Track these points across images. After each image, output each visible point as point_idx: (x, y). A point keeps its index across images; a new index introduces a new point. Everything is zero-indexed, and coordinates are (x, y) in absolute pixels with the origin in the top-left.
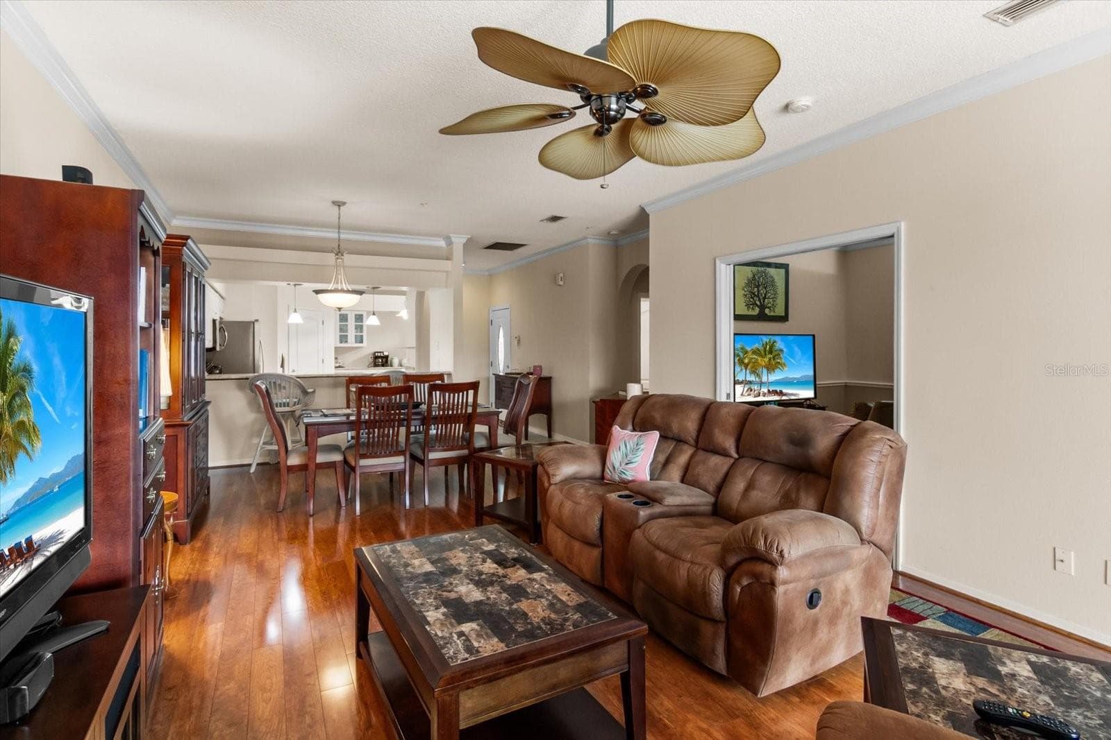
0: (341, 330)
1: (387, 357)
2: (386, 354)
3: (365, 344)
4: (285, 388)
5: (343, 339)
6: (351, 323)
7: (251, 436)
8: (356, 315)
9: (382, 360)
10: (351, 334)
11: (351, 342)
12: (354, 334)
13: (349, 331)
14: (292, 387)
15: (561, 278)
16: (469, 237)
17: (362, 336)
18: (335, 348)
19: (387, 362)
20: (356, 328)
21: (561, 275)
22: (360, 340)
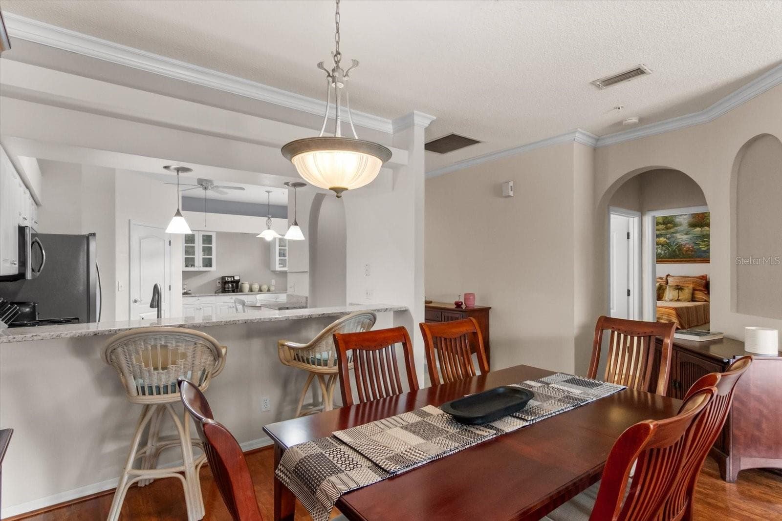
0: (187, 252)
1: (237, 282)
2: (236, 278)
3: (213, 268)
4: (184, 356)
5: (189, 262)
6: (199, 245)
7: (102, 439)
8: (204, 236)
9: (232, 285)
10: (199, 257)
11: (199, 265)
12: (201, 256)
13: (196, 253)
14: (198, 353)
15: (511, 187)
16: (435, 118)
17: (210, 260)
18: (183, 272)
19: (237, 287)
20: (204, 251)
21: (511, 184)
22: (208, 263)
